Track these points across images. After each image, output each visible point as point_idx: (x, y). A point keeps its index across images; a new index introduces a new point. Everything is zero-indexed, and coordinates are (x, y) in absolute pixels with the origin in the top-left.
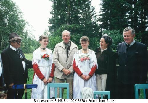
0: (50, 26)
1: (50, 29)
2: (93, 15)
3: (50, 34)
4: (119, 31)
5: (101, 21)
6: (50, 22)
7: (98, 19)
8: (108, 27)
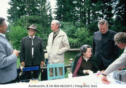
0: (9, 17)
1: (8, 19)
2: (49, 8)
3: (9, 24)
4: (73, 23)
5: (56, 14)
6: (8, 12)
7: (54, 12)
8: (61, 19)
